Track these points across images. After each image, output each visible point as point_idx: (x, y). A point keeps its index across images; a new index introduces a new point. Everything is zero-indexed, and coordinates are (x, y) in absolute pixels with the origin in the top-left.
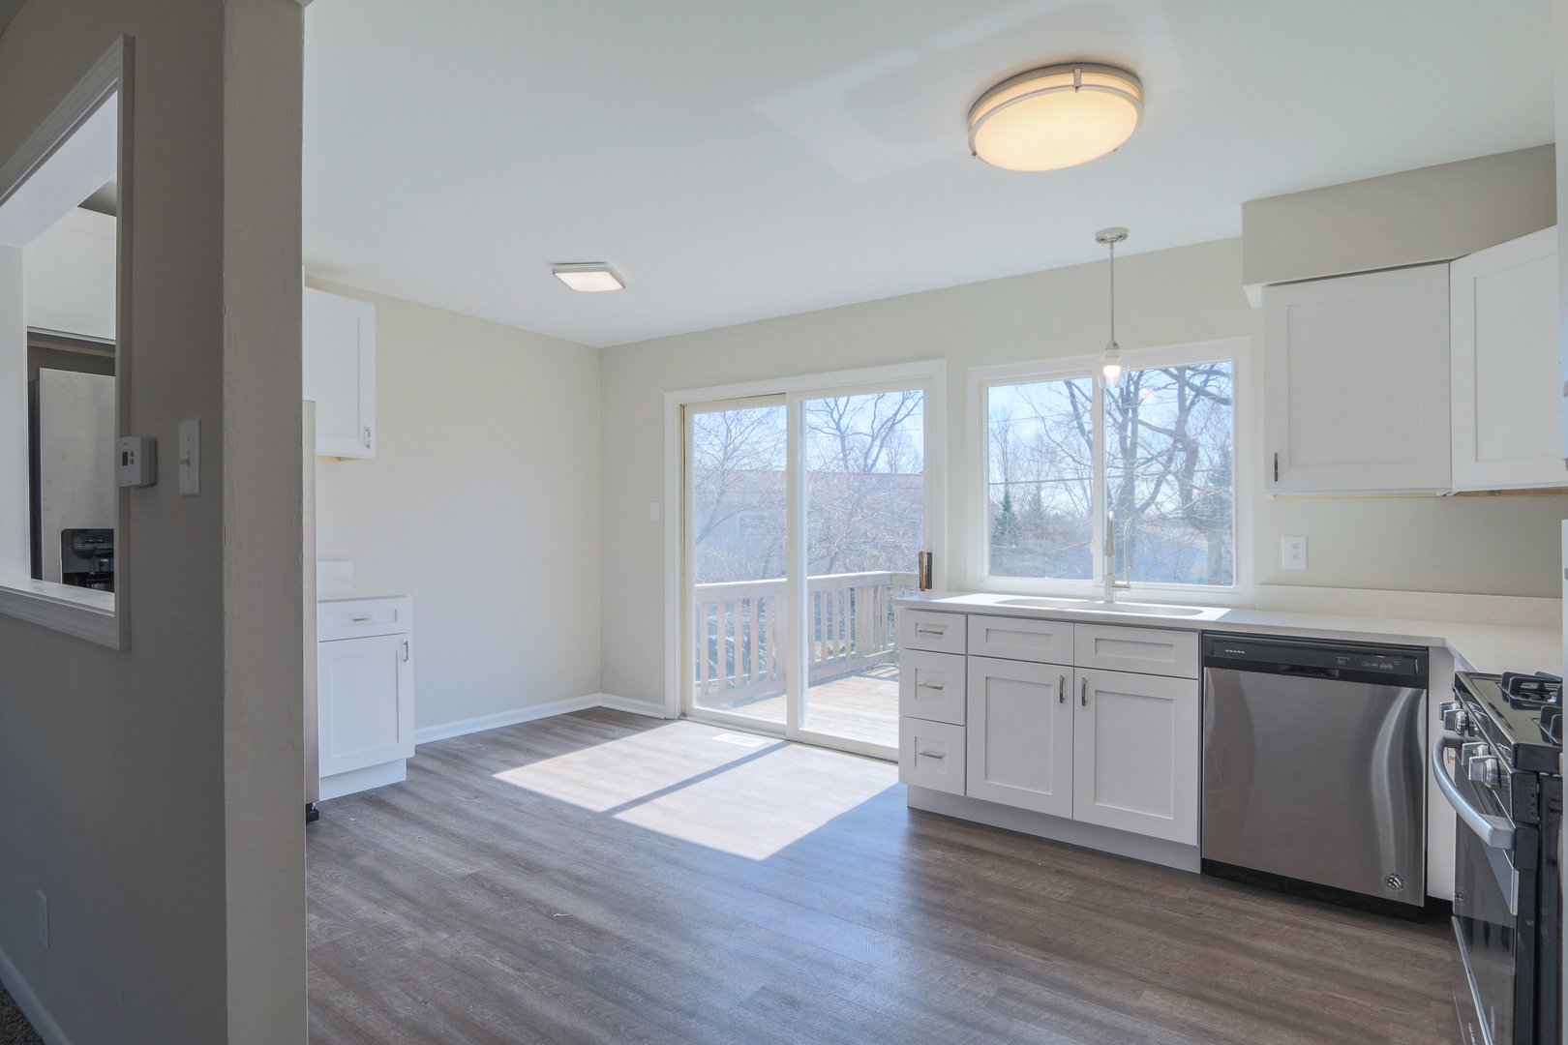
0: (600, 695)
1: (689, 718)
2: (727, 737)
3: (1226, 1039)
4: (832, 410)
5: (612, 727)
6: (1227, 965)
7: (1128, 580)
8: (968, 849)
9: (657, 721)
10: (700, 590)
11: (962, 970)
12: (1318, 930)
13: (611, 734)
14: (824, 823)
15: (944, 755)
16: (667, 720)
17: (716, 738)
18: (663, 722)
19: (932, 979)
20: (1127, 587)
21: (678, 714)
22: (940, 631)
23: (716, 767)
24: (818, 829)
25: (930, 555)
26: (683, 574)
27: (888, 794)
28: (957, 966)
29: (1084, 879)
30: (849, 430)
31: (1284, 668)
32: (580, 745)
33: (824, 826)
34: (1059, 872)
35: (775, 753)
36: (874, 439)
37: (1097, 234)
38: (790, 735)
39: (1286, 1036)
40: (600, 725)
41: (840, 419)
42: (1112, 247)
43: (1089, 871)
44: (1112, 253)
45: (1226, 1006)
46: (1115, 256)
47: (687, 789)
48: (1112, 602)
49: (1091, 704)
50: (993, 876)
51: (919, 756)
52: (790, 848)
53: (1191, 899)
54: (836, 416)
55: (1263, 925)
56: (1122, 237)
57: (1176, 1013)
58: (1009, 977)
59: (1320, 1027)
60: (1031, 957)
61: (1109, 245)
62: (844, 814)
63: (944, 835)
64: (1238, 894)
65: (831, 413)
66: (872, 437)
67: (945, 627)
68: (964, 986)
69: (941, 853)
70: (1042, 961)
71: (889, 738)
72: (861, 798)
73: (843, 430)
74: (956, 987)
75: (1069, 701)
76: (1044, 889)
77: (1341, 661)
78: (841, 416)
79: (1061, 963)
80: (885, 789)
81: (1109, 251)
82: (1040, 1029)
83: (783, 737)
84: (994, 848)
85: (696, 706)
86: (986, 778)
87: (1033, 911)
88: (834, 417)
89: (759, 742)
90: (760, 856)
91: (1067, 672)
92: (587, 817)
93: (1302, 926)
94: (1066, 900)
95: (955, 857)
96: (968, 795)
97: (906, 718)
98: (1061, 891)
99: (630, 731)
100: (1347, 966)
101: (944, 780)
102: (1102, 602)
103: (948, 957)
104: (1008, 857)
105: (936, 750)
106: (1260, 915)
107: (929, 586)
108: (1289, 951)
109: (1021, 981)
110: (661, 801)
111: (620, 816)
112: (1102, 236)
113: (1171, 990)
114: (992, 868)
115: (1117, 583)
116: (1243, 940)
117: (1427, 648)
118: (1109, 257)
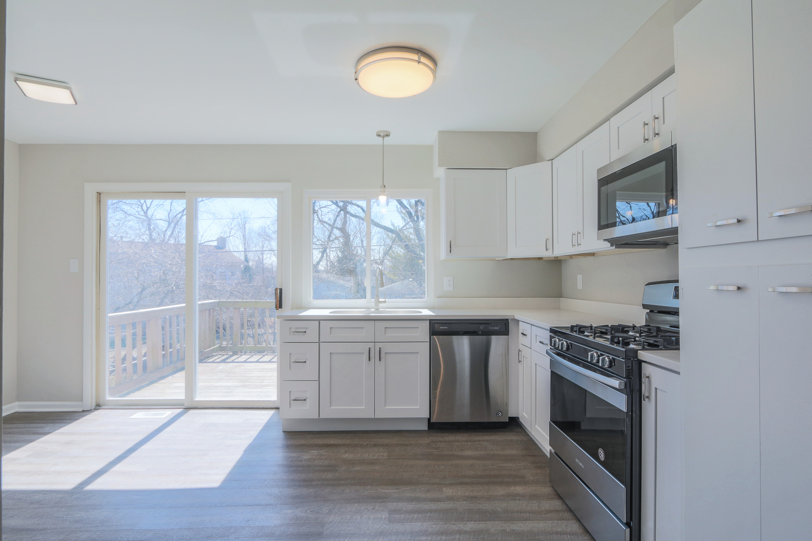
0: (17, 403)
1: (103, 407)
2: (140, 415)
3: (482, 498)
4: (142, 204)
5: (40, 425)
6: (462, 466)
7: (384, 298)
8: (328, 446)
9: (78, 414)
10: (112, 318)
11: (367, 509)
12: (479, 441)
13: (41, 430)
14: (242, 453)
15: (307, 398)
16: (85, 412)
17: (133, 417)
18: (84, 414)
19: (356, 519)
20: (385, 302)
21: (94, 405)
22: (304, 331)
23: (145, 436)
24: (241, 458)
25: (281, 290)
26: (98, 309)
27: (267, 426)
28: (363, 508)
29: (387, 445)
30: (153, 217)
31: (461, 332)
32: (17, 444)
33: (243, 455)
34: (375, 445)
35: (183, 418)
36: (169, 224)
37: (377, 132)
38: (187, 405)
39: (498, 488)
40: (27, 425)
41: (147, 210)
42: (383, 140)
43: (387, 441)
44: (383, 142)
45: (472, 484)
46: (384, 144)
47: (133, 455)
48: (378, 309)
49: (383, 360)
50: (348, 456)
51: (292, 402)
52: (230, 473)
53: (432, 442)
54: (145, 208)
55: (462, 445)
56: (388, 135)
57: (459, 494)
58: (389, 504)
59: (504, 480)
60: (391, 491)
61: (382, 138)
62: (250, 444)
63: (312, 442)
64: (445, 434)
65: (142, 206)
66: (169, 222)
67: (307, 328)
68: (373, 516)
69: (317, 452)
70: (396, 491)
71: (271, 394)
72: (255, 433)
73: (149, 217)
74: (370, 519)
75: (372, 360)
76: (374, 455)
77: (482, 327)
78: (148, 208)
79: (405, 489)
80: (264, 425)
81: (382, 141)
82: (417, 524)
83: (182, 407)
84: (340, 442)
85: (109, 398)
86: (330, 406)
87: (377, 467)
88: (144, 208)
89: (168, 414)
90: (216, 484)
91: (371, 345)
92: (59, 496)
93: (474, 441)
94: (387, 458)
95: (325, 452)
96: (321, 417)
97: (283, 381)
98: (382, 454)
99: (58, 425)
100: (497, 452)
101: (306, 412)
102: (374, 310)
103: (356, 505)
104: (348, 445)
105: (302, 396)
106: (458, 441)
107: (281, 307)
108: (476, 453)
109: (395, 504)
110: (117, 468)
111: (90, 487)
112: (379, 134)
113: (451, 484)
114: (346, 452)
115: (380, 300)
116: (460, 453)
117: (507, 320)
118: (382, 144)
